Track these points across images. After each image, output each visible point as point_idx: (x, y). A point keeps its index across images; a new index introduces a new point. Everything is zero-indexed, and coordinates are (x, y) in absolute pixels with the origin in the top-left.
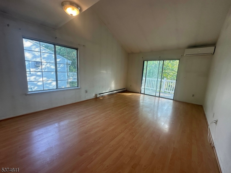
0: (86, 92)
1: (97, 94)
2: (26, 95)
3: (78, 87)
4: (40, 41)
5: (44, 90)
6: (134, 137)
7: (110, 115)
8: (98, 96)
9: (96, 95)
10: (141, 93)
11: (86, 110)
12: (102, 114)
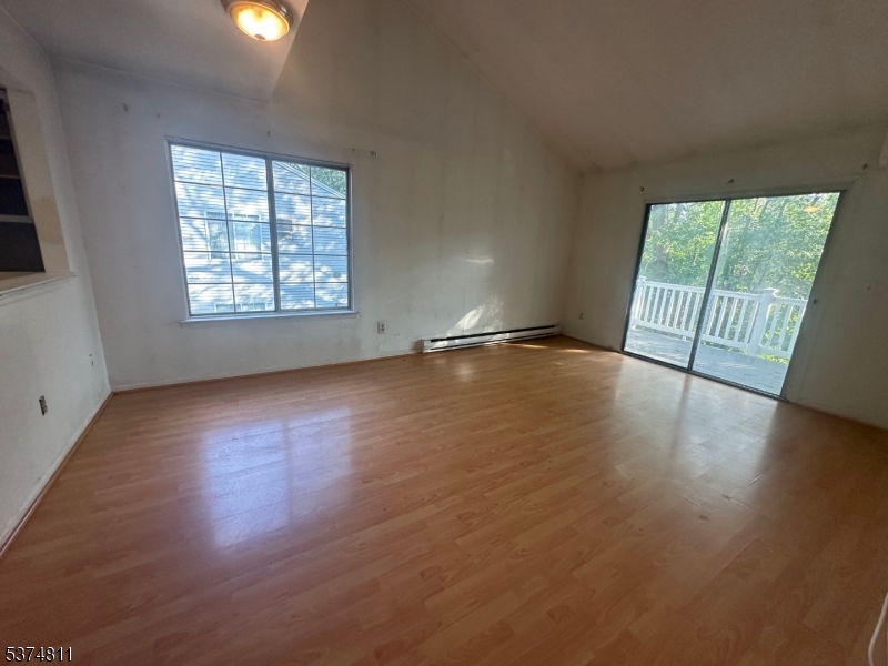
0: (381, 328)
1: (423, 338)
2: (182, 325)
3: (349, 308)
4: (221, 151)
5: (235, 313)
6: (470, 531)
7: (430, 426)
8: (429, 348)
9: (419, 345)
10: (622, 351)
11: (358, 395)
12: (401, 419)
